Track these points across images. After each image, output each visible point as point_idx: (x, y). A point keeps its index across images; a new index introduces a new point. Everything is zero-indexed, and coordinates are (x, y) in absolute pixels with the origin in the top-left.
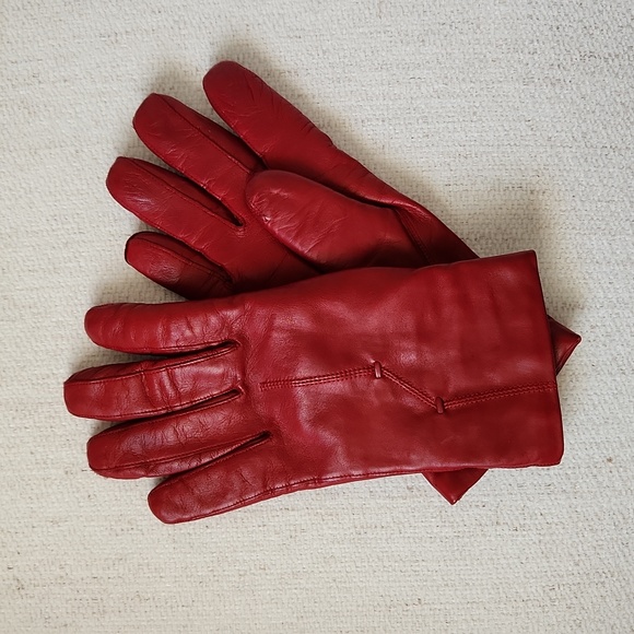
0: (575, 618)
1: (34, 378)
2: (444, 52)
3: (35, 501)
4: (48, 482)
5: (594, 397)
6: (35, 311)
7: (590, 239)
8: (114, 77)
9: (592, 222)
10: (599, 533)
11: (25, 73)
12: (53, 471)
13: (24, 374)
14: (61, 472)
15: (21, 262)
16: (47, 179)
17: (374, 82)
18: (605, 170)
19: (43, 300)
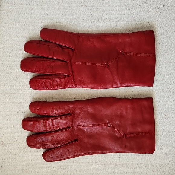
0: (154, 157)
1: (10, 86)
2: (126, 2)
3: (9, 120)
4: (12, 115)
5: (162, 98)
6: (11, 68)
7: (163, 55)
8: (36, 4)
9: (164, 51)
11: (11, 2)
12: (14, 112)
13: (7, 85)
14: (16, 112)
15: (8, 54)
16: (16, 32)
17: (107, 9)
18: (168, 37)
19: (13, 65)
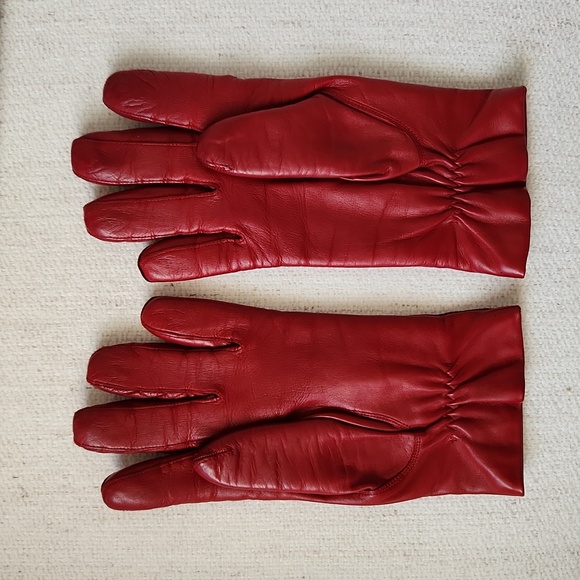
10: (557, 454)
